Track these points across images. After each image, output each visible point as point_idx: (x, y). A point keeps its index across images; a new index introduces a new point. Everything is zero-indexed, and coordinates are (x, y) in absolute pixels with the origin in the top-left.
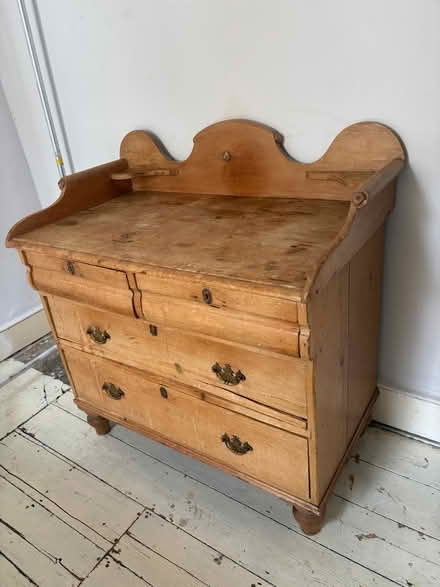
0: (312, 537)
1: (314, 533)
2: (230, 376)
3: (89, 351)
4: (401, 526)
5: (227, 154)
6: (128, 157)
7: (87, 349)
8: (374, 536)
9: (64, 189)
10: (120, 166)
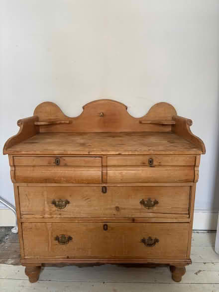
0: (180, 282)
1: (180, 280)
2: (149, 204)
3: (49, 216)
4: (205, 263)
5: (102, 114)
6: (39, 115)
7: (47, 216)
8: (200, 271)
9: (22, 126)
10: (35, 119)
